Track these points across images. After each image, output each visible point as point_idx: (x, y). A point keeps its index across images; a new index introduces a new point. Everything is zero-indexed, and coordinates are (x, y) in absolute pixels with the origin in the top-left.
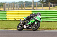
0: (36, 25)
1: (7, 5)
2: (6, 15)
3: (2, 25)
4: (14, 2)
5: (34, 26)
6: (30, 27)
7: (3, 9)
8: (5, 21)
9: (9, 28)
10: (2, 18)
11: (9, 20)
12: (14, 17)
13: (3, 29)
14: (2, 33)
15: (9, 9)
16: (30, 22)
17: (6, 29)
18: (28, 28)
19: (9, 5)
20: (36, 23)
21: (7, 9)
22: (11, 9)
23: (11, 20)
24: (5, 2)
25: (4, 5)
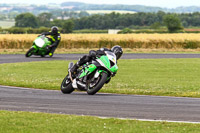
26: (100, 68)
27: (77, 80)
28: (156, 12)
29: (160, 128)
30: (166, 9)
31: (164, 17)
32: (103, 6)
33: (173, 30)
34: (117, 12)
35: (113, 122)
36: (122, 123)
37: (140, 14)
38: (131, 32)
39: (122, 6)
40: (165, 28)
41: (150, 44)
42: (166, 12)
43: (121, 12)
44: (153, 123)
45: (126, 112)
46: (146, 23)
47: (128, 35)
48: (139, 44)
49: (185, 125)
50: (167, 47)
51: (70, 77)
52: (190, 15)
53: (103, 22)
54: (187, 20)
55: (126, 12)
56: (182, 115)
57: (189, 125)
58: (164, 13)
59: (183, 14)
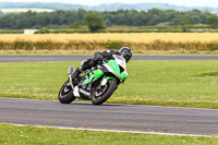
0: (103, 87)
5: (98, 91)
6: (88, 94)
16: (89, 76)
20: (104, 82)
27: (80, 87)
28: (77, 10)
29: (82, 137)
31: (85, 16)
32: (18, 4)
33: (94, 29)
34: (33, 10)
35: (31, 130)
36: (40, 131)
37: (59, 12)
38: (48, 32)
39: (39, 4)
40: (86, 28)
41: (69, 46)
42: (87, 10)
43: (38, 11)
44: (74, 132)
45: (44, 119)
46: (65, 22)
47: (46, 35)
48: (58, 46)
49: (110, 134)
50: (88, 48)
51: (70, 83)
52: (114, 13)
53: (18, 21)
54: (110, 18)
55: (43, 10)
56: (105, 123)
57: (114, 134)
58: (84, 12)
59: (105, 12)
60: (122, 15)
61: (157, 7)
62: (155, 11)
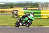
1: (41, 5)
2: (41, 14)
3: (37, 23)
4: (47, 2)
7: (38, 8)
8: (40, 19)
9: (43, 25)
10: (37, 16)
11: (43, 18)
12: (47, 15)
13: (37, 26)
14: (37, 30)
15: (43, 8)
16: (24, 20)
17: (40, 26)
18: (23, 25)
19: (43, 5)
21: (41, 8)
22: (45, 8)
23: (44, 18)
24: (40, 2)
25: (39, 5)
26: (29, 19)
27: (22, 23)
30: (13, 2)
60: (20, 4)
61: (28, 2)
62: (27, 3)
